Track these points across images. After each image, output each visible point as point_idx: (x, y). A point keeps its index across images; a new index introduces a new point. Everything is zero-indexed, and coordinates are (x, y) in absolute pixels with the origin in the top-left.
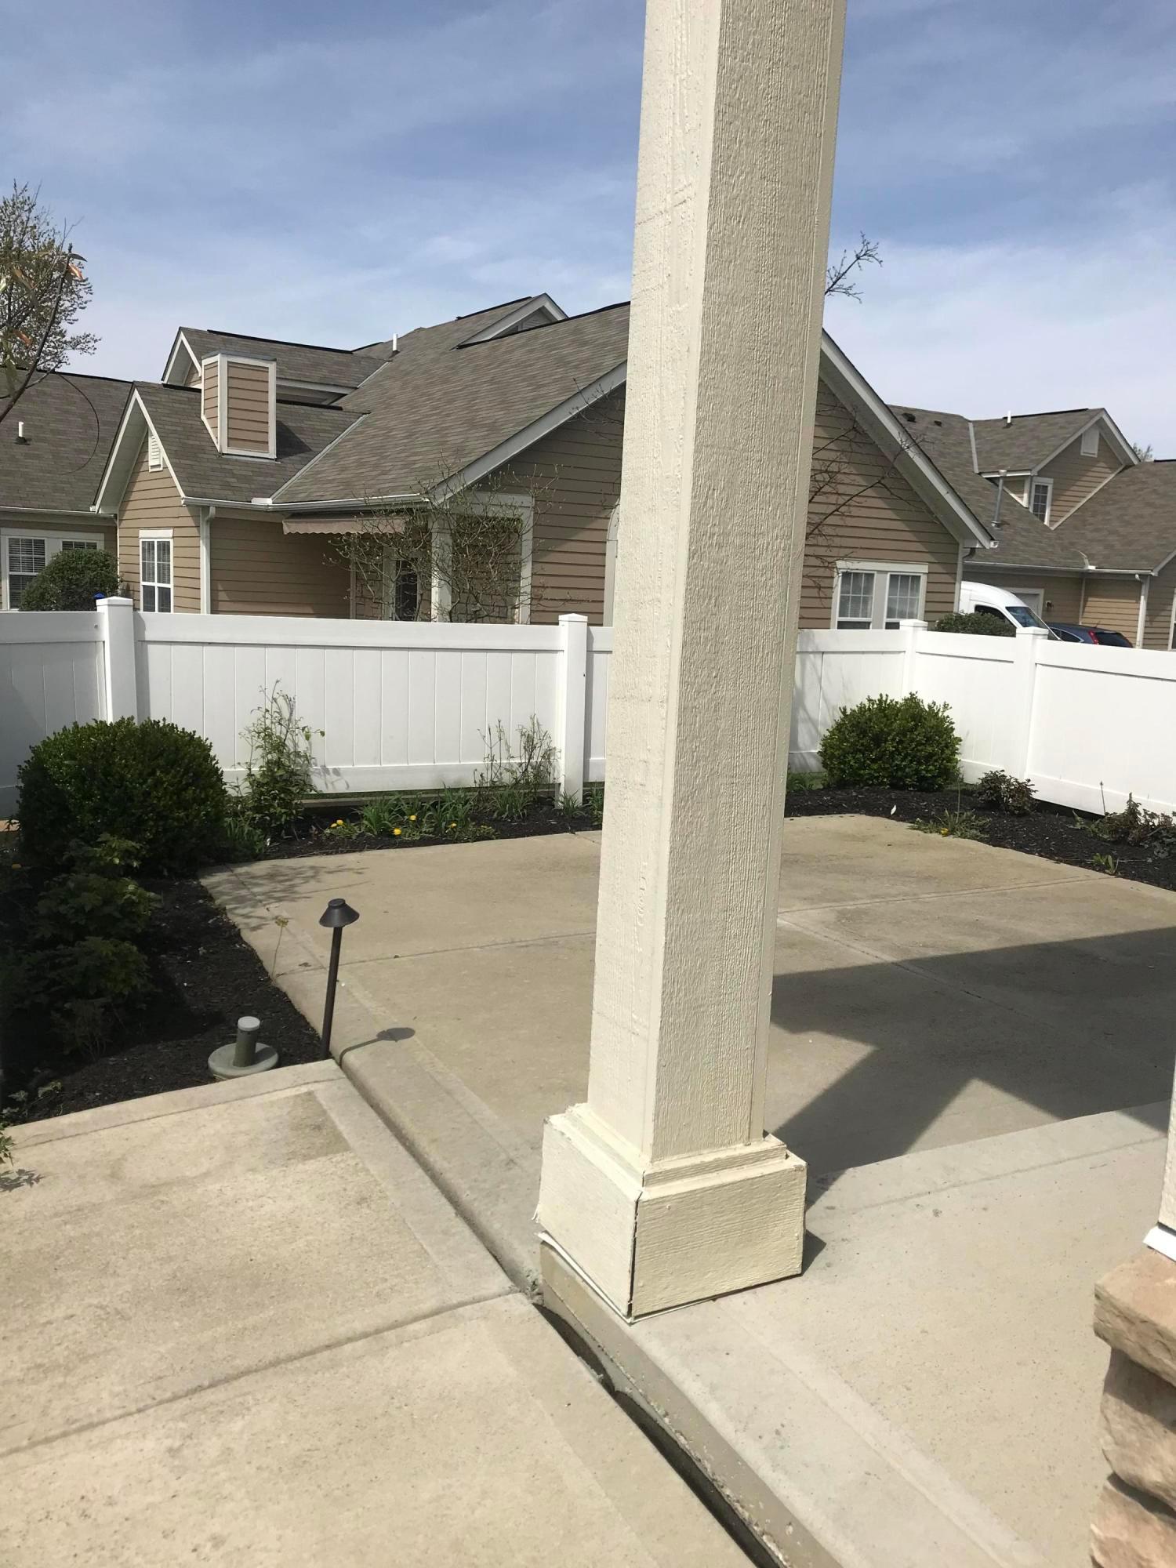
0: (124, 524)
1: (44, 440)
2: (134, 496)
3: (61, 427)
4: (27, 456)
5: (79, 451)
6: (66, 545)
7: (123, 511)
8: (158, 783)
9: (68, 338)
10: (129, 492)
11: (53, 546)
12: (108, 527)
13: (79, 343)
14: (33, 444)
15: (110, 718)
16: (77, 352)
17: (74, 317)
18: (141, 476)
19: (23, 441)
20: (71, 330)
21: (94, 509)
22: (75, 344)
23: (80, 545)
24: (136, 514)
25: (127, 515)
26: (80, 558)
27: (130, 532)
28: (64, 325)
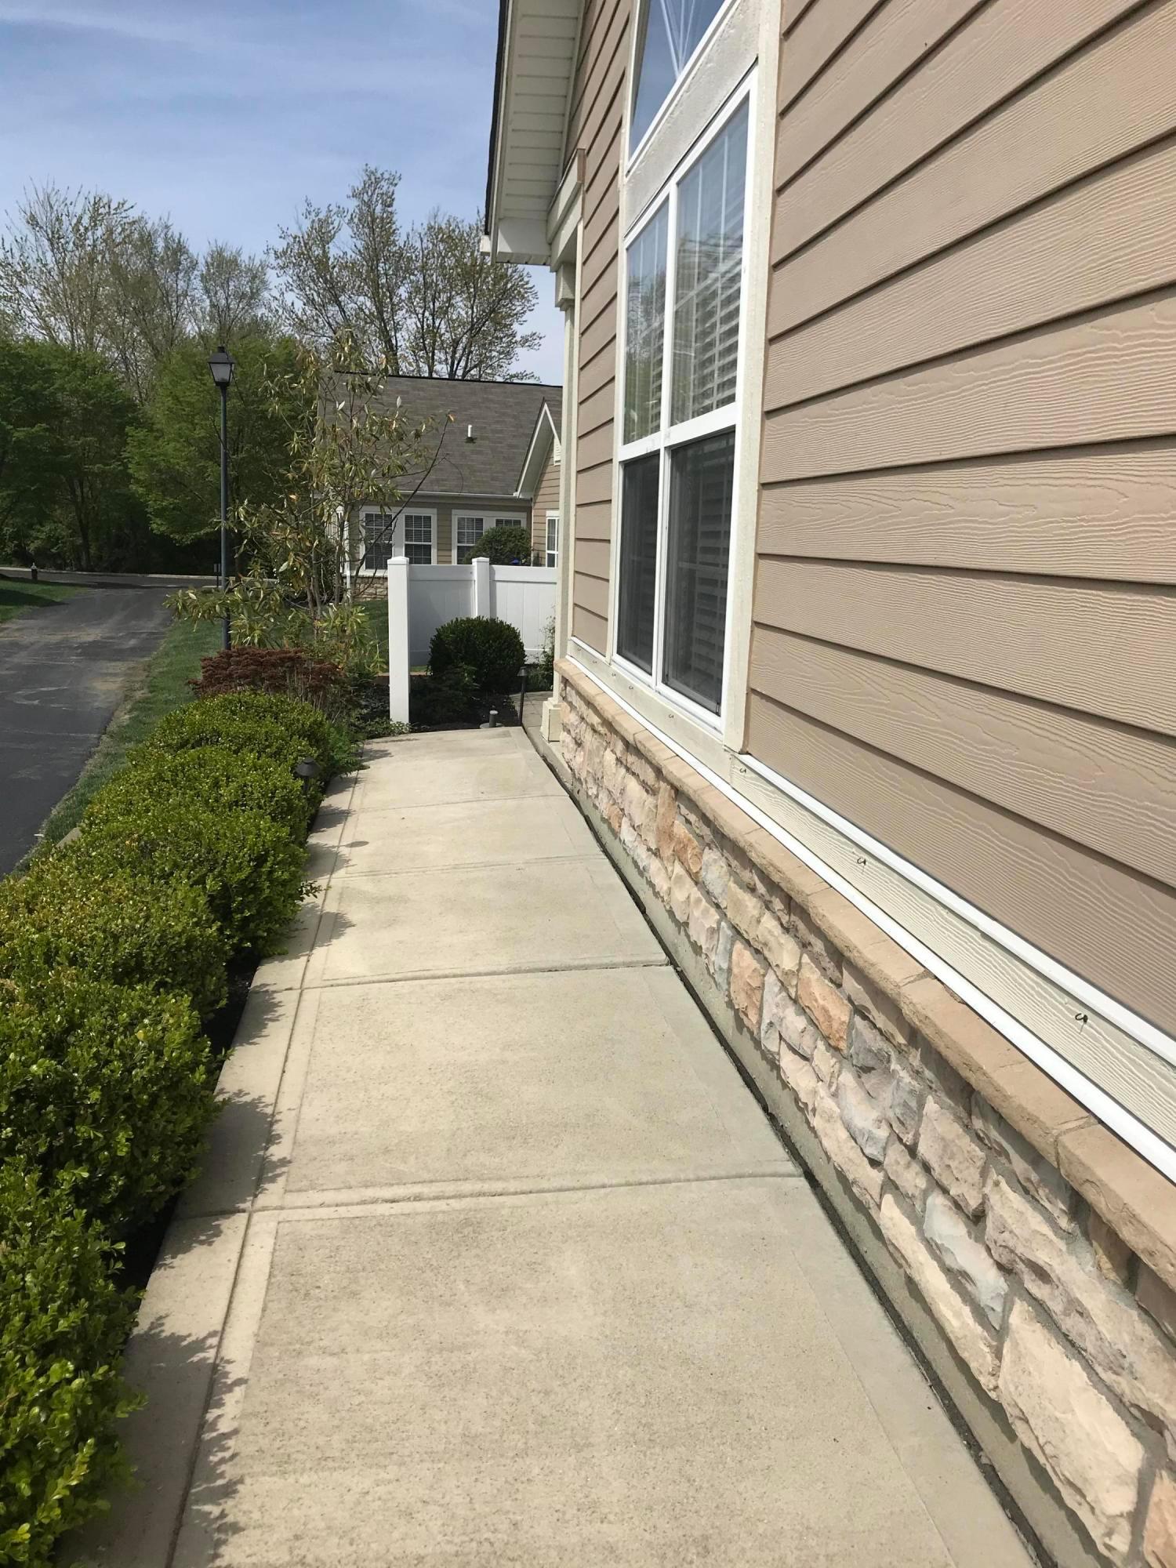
0: (537, 506)
1: (487, 438)
2: (544, 484)
3: (499, 427)
4: (473, 452)
5: (511, 446)
6: (498, 522)
7: (536, 495)
8: (490, 646)
9: (518, 338)
10: (541, 481)
11: (489, 523)
12: (526, 507)
13: (527, 341)
14: (478, 442)
15: (475, 615)
16: (525, 349)
17: (524, 319)
18: (549, 469)
19: (471, 440)
20: (520, 330)
21: (516, 494)
22: (525, 341)
23: (508, 522)
24: (547, 498)
25: (540, 499)
26: (504, 533)
27: (540, 512)
28: (516, 327)
